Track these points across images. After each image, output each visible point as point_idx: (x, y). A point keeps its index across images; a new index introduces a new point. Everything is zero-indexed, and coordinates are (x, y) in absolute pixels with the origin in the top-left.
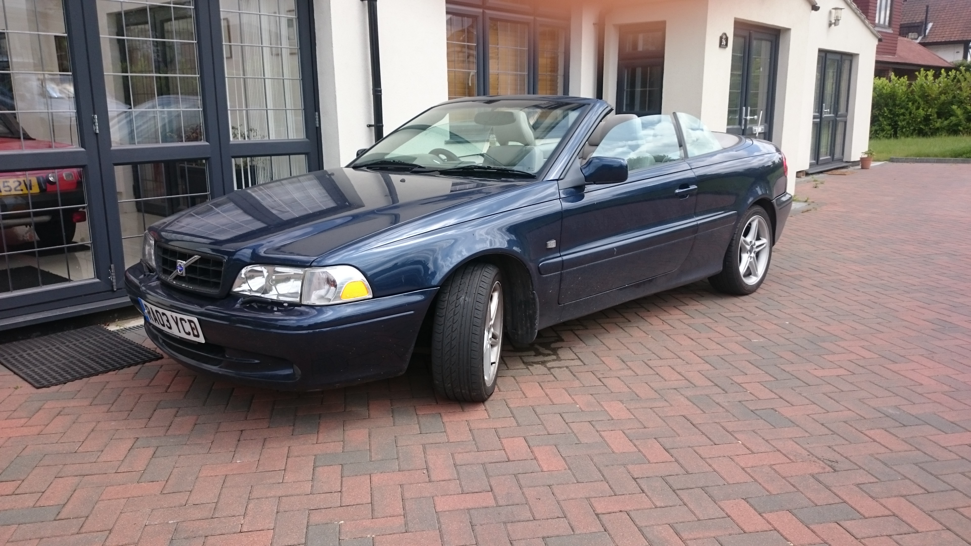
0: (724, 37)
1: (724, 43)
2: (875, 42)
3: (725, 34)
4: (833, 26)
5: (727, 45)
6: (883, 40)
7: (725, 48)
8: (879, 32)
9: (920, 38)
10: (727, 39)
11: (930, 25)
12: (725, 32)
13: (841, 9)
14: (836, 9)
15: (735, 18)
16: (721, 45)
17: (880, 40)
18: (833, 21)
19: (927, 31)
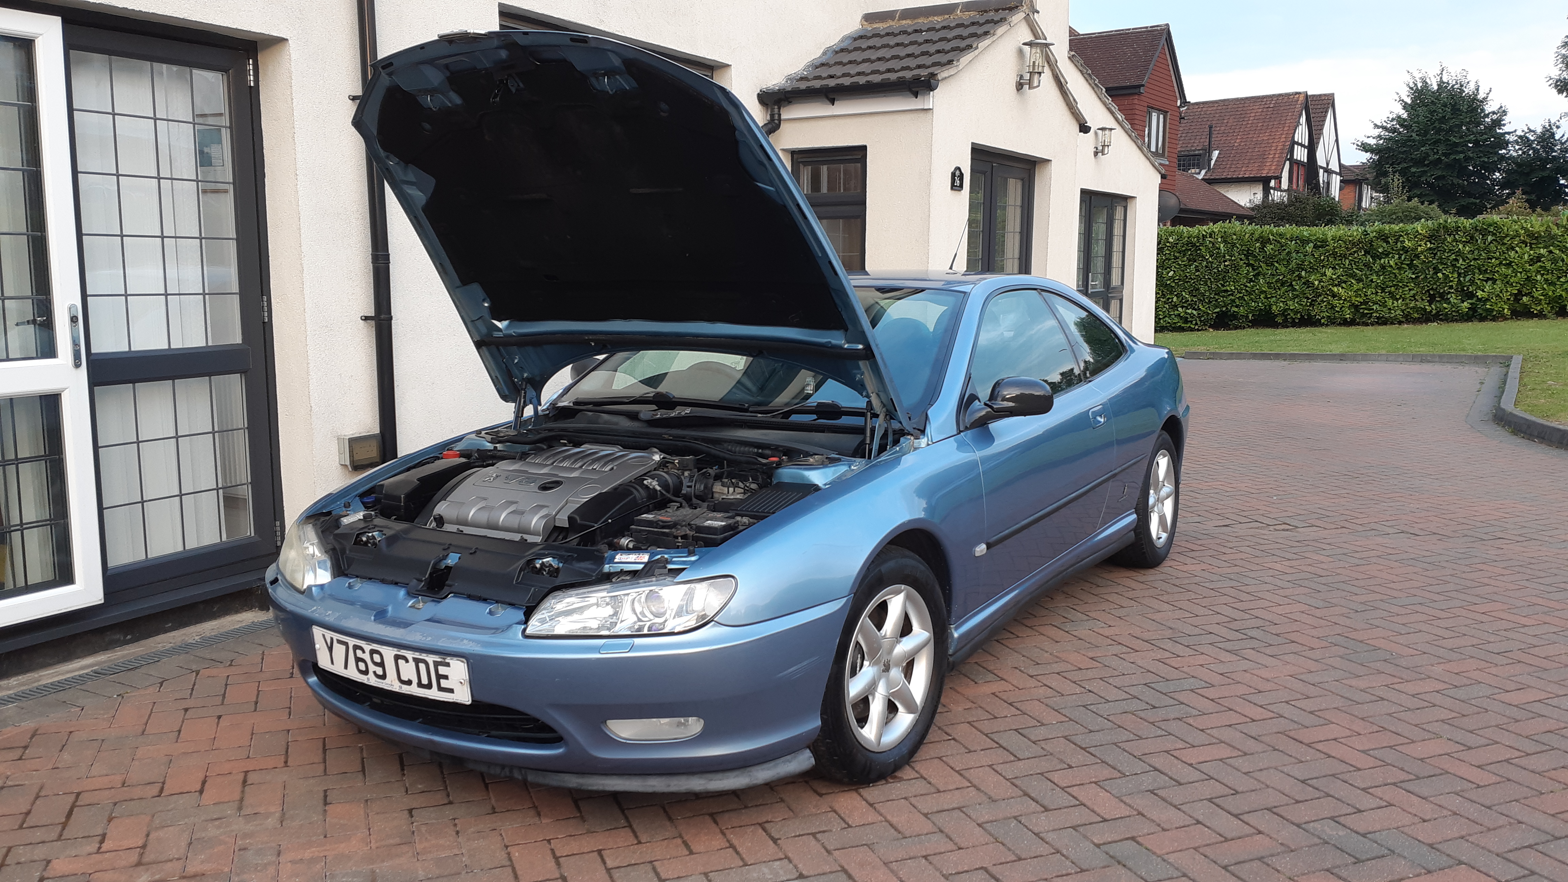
0: (958, 173)
1: (958, 183)
2: (1158, 179)
3: (958, 169)
4: (1100, 154)
5: (961, 186)
6: (1168, 177)
7: (960, 191)
8: (1160, 164)
9: (1203, 172)
10: (961, 176)
11: (1216, 154)
12: (958, 166)
13: (1111, 129)
14: (1103, 129)
15: (973, 143)
16: (953, 187)
17: (1163, 177)
18: (1100, 148)
19: (1213, 162)
